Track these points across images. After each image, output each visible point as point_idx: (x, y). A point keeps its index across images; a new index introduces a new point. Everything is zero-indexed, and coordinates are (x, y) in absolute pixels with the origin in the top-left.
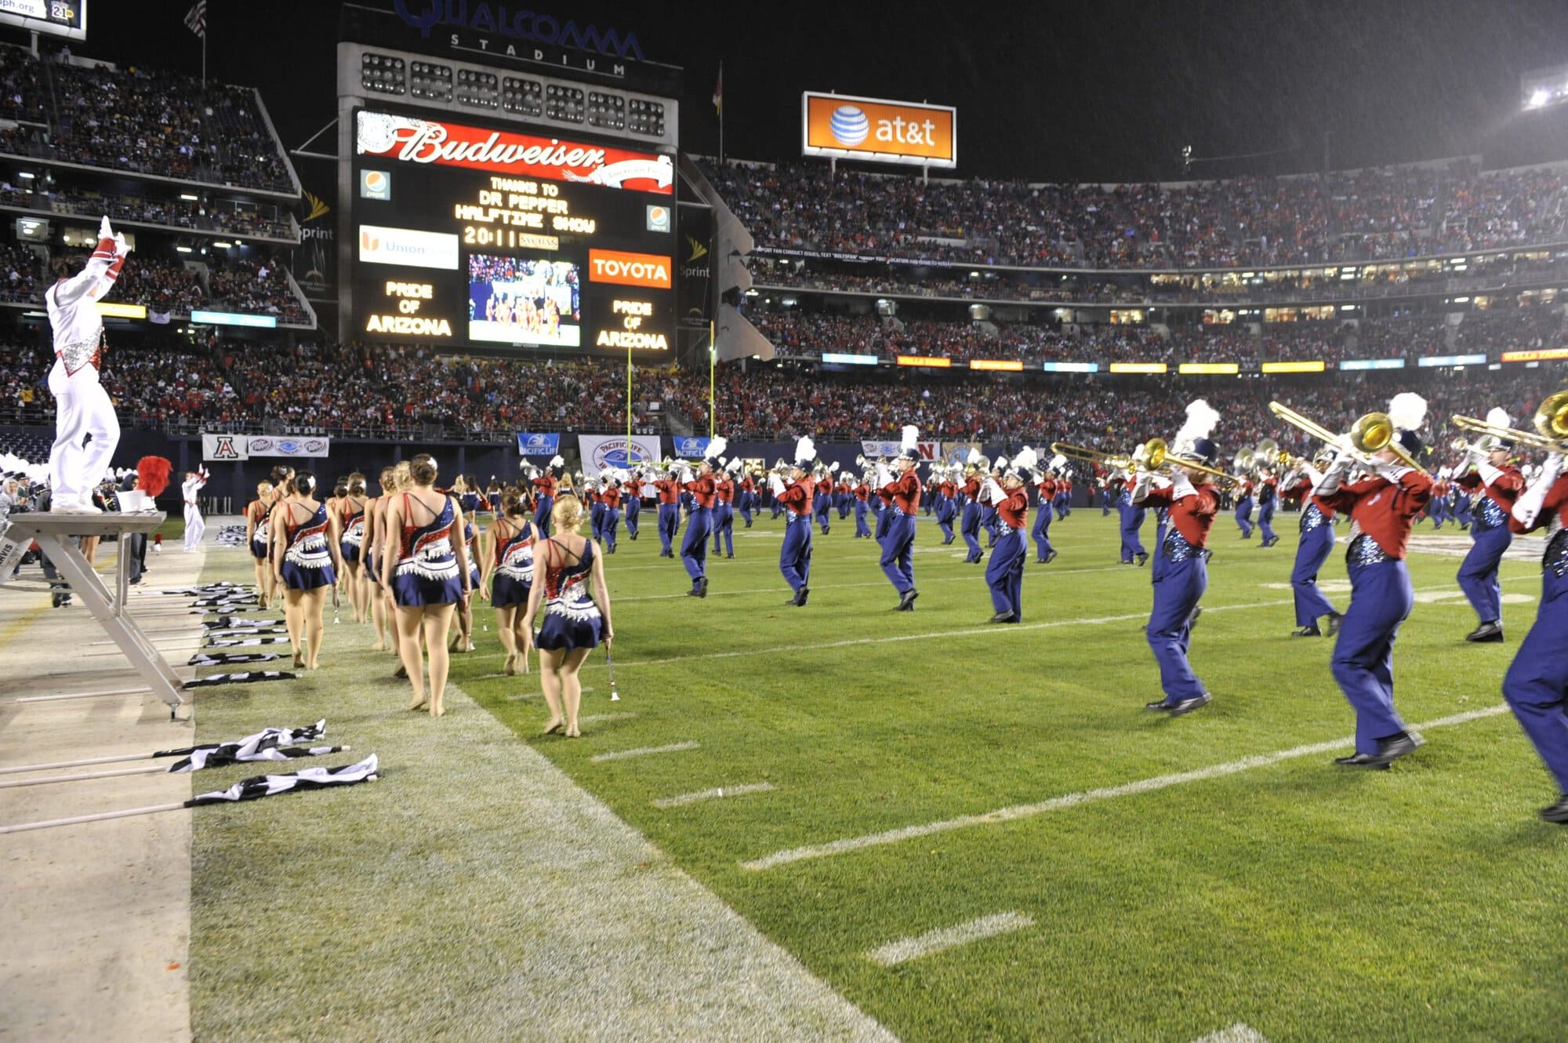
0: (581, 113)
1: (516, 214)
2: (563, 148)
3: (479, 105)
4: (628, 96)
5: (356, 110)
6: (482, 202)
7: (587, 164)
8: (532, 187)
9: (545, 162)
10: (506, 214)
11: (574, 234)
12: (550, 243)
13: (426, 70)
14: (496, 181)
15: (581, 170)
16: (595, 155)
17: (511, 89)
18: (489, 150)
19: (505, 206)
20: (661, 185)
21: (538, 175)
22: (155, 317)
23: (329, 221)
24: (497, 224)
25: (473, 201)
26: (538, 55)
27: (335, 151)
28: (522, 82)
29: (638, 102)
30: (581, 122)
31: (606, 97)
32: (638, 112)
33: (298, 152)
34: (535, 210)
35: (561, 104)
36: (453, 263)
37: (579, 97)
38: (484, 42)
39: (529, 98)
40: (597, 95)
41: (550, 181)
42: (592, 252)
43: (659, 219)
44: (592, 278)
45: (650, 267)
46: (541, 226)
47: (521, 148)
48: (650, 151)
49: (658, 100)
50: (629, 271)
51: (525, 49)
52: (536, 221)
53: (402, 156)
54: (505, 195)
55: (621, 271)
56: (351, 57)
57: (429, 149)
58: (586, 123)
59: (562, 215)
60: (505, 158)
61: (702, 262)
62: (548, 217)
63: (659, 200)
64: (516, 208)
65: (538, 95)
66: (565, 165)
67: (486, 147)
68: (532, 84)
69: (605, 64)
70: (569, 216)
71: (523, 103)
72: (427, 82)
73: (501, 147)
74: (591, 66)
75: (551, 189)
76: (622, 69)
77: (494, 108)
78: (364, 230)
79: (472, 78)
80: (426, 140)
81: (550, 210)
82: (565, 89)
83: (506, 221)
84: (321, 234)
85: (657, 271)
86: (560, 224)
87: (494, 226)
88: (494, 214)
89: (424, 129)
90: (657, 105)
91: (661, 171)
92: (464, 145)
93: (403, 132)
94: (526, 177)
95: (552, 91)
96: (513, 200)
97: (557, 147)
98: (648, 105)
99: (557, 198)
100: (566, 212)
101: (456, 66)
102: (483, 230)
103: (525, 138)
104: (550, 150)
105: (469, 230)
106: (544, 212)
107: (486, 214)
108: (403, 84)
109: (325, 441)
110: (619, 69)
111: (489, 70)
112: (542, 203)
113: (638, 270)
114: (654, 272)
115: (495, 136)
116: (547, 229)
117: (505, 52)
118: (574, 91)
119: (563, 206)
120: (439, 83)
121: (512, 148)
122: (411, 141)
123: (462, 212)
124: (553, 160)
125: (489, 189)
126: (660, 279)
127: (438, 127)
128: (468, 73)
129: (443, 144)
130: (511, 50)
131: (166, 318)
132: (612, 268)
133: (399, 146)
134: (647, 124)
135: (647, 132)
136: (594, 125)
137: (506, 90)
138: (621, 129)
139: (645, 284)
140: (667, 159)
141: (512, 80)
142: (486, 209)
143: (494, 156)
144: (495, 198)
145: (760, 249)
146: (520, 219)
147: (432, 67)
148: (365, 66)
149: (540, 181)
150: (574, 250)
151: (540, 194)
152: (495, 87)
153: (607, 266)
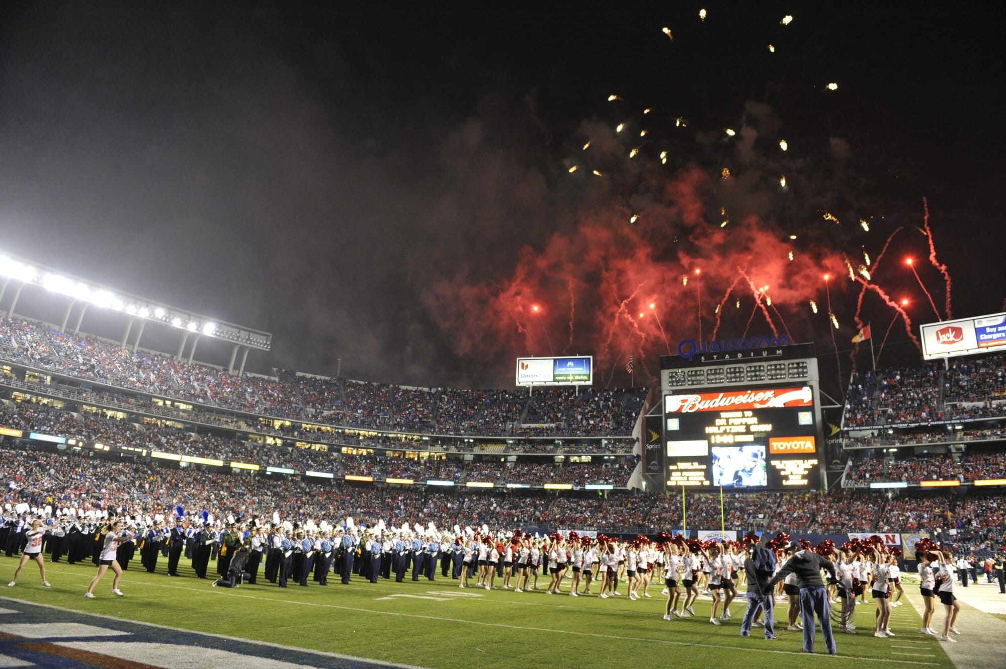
0: (764, 376)
1: (732, 427)
2: (753, 394)
3: (716, 383)
4: (786, 362)
5: (665, 396)
6: (717, 424)
7: (765, 399)
8: (740, 414)
9: (745, 402)
10: (728, 428)
11: (761, 432)
12: (750, 438)
13: (693, 373)
14: (723, 415)
15: (762, 402)
16: (769, 394)
17: (731, 373)
18: (720, 401)
19: (728, 425)
20: (805, 401)
21: (742, 408)
22: (575, 488)
23: (658, 441)
24: (725, 432)
25: (712, 424)
26: (740, 356)
27: (661, 413)
28: (735, 368)
29: (793, 364)
30: (764, 379)
31: (776, 365)
32: (795, 368)
33: (648, 415)
34: (742, 424)
35: (753, 374)
36: (705, 453)
37: (762, 368)
38: (715, 357)
39: (738, 374)
40: (771, 365)
41: (748, 410)
42: (771, 440)
43: (805, 419)
44: (772, 452)
45: (802, 443)
46: (745, 431)
47: (733, 398)
48: (799, 386)
49: (803, 360)
50: (791, 447)
51: (733, 354)
52: (742, 429)
53: (684, 411)
54: (727, 419)
55: (786, 447)
56: (665, 374)
57: (694, 405)
58: (766, 380)
59: (755, 424)
60: (727, 404)
61: (837, 436)
62: (748, 426)
63: (805, 409)
64: (733, 425)
65: (743, 372)
66: (755, 402)
67: (717, 400)
68: (739, 368)
69: (771, 351)
70: (758, 424)
71: (735, 377)
72: (693, 378)
73: (725, 399)
74: (765, 354)
75: (749, 413)
76: (781, 351)
77: (723, 382)
78: (670, 444)
79: (713, 372)
80: (693, 403)
81: (748, 423)
82: (755, 367)
83: (728, 431)
84: (656, 446)
85: (807, 444)
86: (753, 429)
87: (722, 434)
88: (722, 429)
89: (692, 398)
90: (803, 363)
91: (804, 395)
92: (709, 401)
93: (684, 401)
94: (737, 410)
95: (748, 369)
96: (731, 421)
97: (750, 394)
98: (798, 364)
99: (753, 416)
100: (756, 422)
101: (705, 369)
102: (718, 437)
103: (735, 393)
104: (747, 396)
105: (713, 437)
106: (746, 424)
107: (719, 429)
108: (684, 381)
109: (596, 532)
110: (779, 352)
111: (720, 367)
112: (744, 421)
113: (796, 445)
114: (804, 445)
115: (722, 395)
116: (748, 432)
117: (724, 358)
118: (760, 366)
119: (755, 420)
120: (698, 378)
121: (729, 398)
122: (686, 404)
123: (709, 430)
124: (750, 401)
125: (720, 417)
126: (809, 448)
127: (697, 396)
128: (711, 370)
129: (699, 403)
130: (727, 357)
131: (578, 488)
132: (782, 446)
133: (682, 407)
134: (798, 373)
135: (799, 377)
136: (772, 379)
137: (727, 373)
138: (784, 378)
139: (800, 452)
140: (808, 388)
141: (730, 369)
142: (719, 427)
143: (722, 404)
144: (723, 422)
145: (846, 429)
146: (735, 429)
147: (696, 372)
148: (671, 377)
149: (743, 411)
150: (763, 440)
151: (743, 416)
152: (723, 373)
153: (779, 445)
